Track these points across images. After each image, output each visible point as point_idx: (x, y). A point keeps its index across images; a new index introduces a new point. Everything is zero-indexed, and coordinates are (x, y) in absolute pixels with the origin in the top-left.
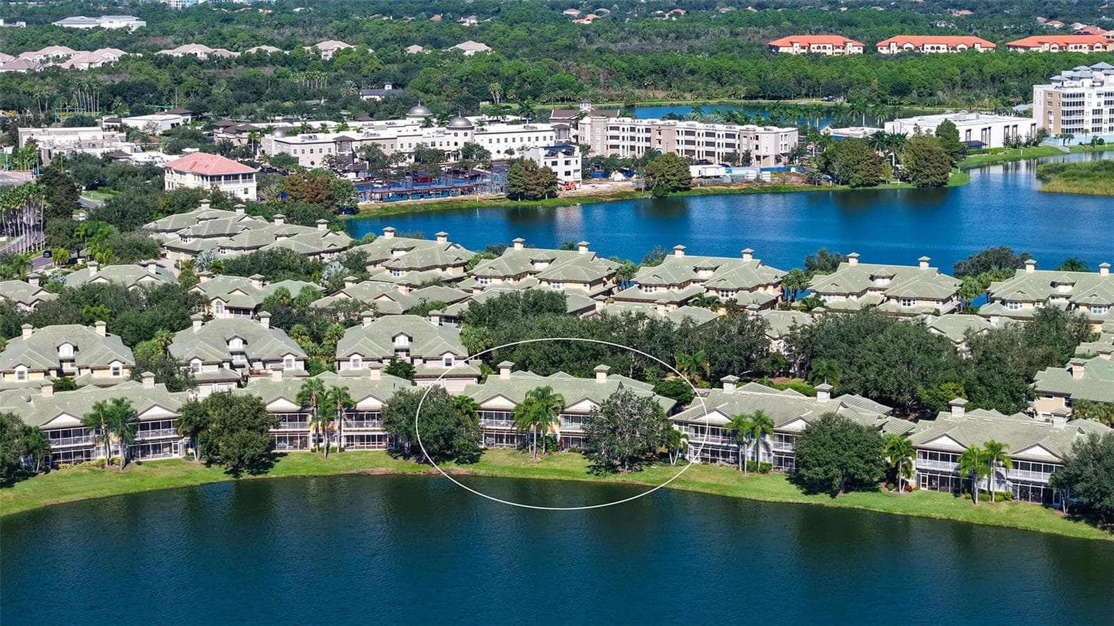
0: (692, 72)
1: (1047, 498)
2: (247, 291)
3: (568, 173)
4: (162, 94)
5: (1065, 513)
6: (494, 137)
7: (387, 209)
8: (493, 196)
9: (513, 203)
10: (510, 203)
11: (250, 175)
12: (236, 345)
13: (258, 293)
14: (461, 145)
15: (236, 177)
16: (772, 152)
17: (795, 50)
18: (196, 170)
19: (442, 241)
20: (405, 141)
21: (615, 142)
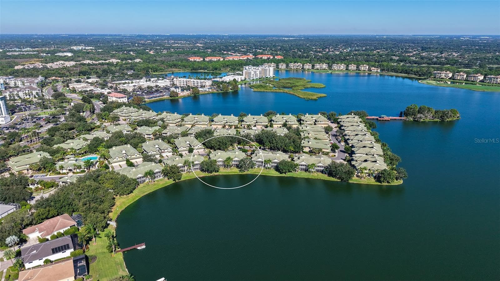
0: (179, 65)
1: (322, 172)
2: (149, 131)
3: (179, 92)
4: (89, 73)
5: (327, 175)
6: (160, 83)
7: (150, 101)
8: (167, 97)
9: (171, 98)
10: (170, 98)
11: (126, 97)
12: (157, 146)
13: (151, 131)
14: (155, 85)
15: (123, 97)
16: (208, 85)
17: (193, 60)
18: (115, 96)
19: (176, 114)
20: (145, 85)
21: (180, 83)
